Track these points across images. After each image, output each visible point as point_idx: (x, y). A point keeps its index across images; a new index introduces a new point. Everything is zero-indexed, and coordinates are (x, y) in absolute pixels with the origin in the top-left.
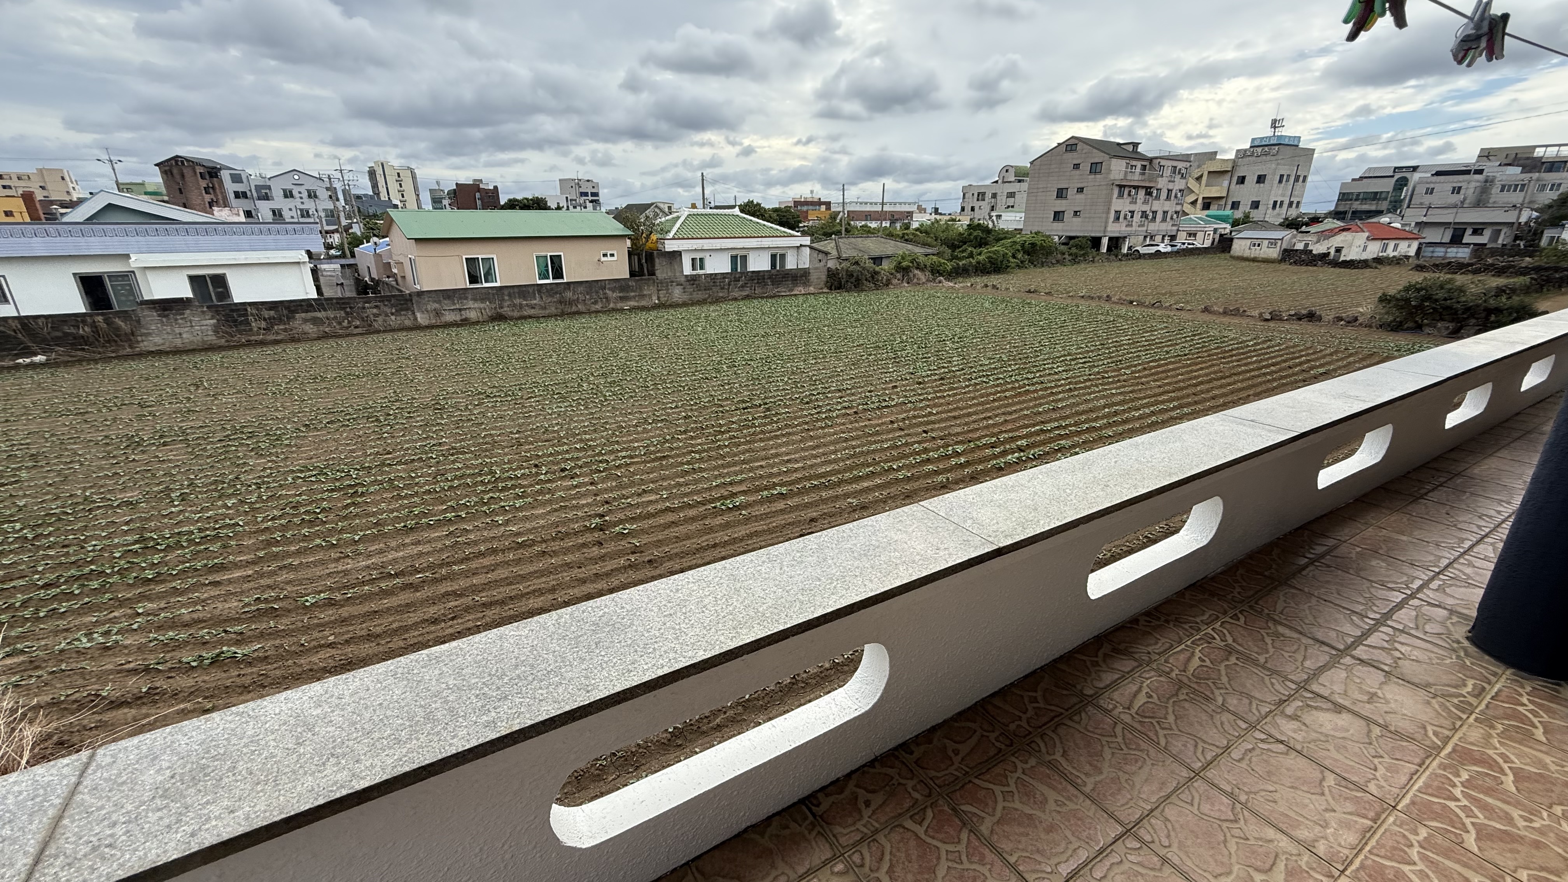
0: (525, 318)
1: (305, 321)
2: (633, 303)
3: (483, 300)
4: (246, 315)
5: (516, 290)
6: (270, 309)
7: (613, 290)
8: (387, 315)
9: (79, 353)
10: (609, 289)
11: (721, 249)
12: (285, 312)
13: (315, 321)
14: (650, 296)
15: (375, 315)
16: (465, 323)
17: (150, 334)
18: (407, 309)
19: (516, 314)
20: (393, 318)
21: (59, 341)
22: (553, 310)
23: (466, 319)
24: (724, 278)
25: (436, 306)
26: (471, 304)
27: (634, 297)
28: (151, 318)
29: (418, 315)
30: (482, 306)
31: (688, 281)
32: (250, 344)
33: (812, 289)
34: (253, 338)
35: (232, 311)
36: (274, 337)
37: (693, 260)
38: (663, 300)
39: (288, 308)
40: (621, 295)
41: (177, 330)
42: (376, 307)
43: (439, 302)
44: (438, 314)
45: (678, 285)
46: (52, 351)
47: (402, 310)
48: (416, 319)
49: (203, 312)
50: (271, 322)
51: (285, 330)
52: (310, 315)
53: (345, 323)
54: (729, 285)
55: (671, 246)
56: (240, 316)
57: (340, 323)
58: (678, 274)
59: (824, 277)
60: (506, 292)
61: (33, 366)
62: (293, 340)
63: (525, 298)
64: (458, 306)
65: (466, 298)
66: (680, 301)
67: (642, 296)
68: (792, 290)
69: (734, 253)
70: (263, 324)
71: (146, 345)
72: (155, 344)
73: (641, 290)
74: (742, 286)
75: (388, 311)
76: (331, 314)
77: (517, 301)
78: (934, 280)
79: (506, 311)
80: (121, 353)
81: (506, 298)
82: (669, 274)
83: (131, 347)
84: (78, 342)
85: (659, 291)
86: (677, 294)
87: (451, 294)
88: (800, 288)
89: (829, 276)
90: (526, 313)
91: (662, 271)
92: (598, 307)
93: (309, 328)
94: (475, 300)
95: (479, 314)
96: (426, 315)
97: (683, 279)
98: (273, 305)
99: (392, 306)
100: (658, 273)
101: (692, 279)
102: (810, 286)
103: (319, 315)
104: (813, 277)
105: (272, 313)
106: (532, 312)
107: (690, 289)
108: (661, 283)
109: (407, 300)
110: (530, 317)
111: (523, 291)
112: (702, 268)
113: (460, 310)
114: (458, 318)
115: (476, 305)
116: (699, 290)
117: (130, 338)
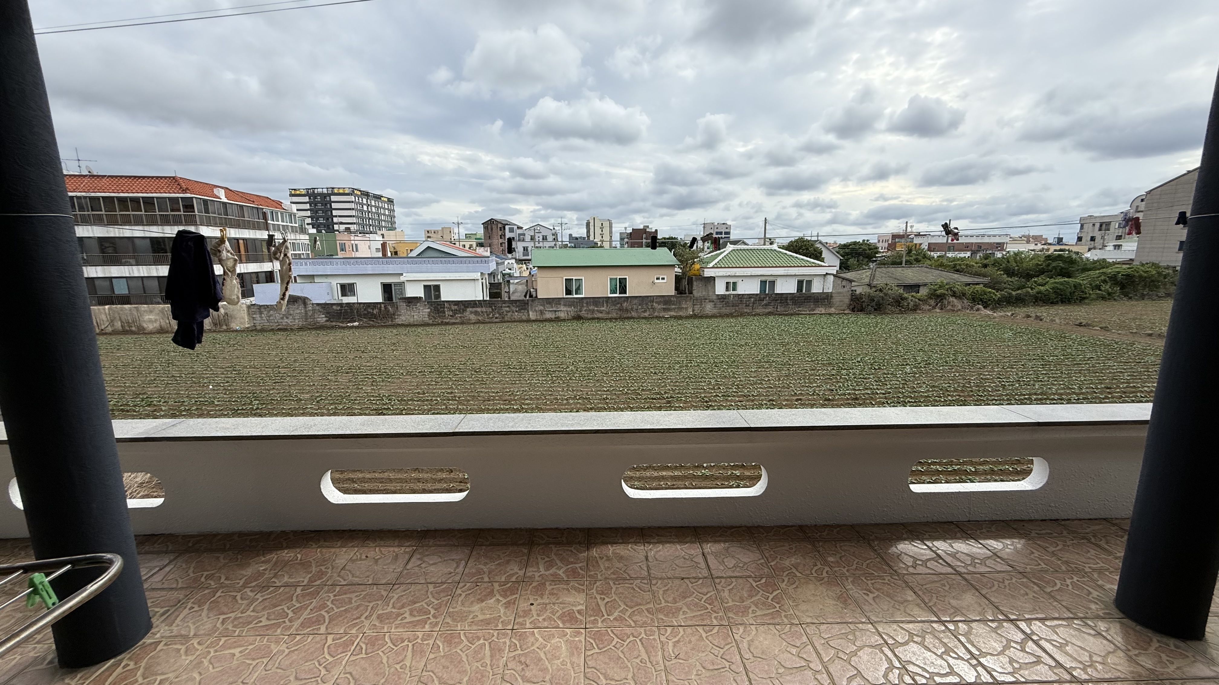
0: (593, 319)
1: (471, 313)
2: (673, 313)
3: (570, 306)
4: (444, 308)
5: (592, 300)
6: (455, 305)
7: (659, 303)
8: (513, 312)
9: (371, 322)
10: (656, 303)
11: (751, 276)
12: (462, 307)
13: (476, 313)
14: (686, 309)
15: (508, 312)
16: (558, 320)
17: (400, 315)
18: (525, 309)
19: (590, 316)
20: (516, 314)
21: (365, 316)
22: (614, 315)
23: (558, 318)
24: (750, 298)
25: (542, 308)
26: (562, 308)
27: (674, 309)
28: (403, 305)
29: (531, 313)
30: (569, 309)
31: (719, 299)
32: (442, 324)
33: (833, 310)
34: (445, 320)
35: (438, 305)
36: (454, 321)
37: (727, 283)
38: (697, 311)
39: (464, 305)
40: (664, 307)
41: (412, 314)
42: (508, 307)
43: (544, 306)
44: (542, 312)
45: (710, 302)
46: (362, 320)
47: (522, 309)
48: (529, 315)
49: (425, 305)
50: (455, 312)
51: (460, 317)
52: (474, 309)
53: (491, 316)
54: (753, 303)
55: (708, 273)
56: (441, 308)
57: (488, 315)
58: (710, 294)
59: (847, 301)
60: (585, 301)
61: (353, 327)
62: (462, 323)
63: (597, 306)
64: (554, 309)
65: (560, 304)
66: (710, 314)
67: (681, 309)
68: (814, 310)
69: (764, 279)
70: (451, 313)
71: (398, 321)
72: (402, 321)
73: (680, 304)
74: (766, 305)
75: (514, 309)
76: (484, 309)
77: (591, 307)
78: (972, 308)
79: (583, 313)
80: (387, 324)
81: (585, 305)
82: (704, 293)
83: (392, 321)
84: (372, 317)
85: (694, 305)
86: (709, 308)
87: (551, 300)
88: (820, 309)
89: (852, 300)
90: (596, 316)
91: (698, 291)
92: (646, 314)
93: (473, 317)
94: (565, 305)
95: (566, 315)
96: (535, 313)
97: (714, 297)
98: (457, 303)
99: (517, 306)
100: (695, 292)
101: (722, 298)
102: (831, 307)
103: (479, 310)
104: (836, 300)
105: (456, 307)
106: (600, 315)
107: (719, 305)
108: (697, 300)
109: (525, 303)
110: (598, 318)
111: (596, 301)
112: (734, 289)
113: (555, 311)
114: (553, 316)
115: (565, 309)
116: (728, 306)
117: (392, 316)
